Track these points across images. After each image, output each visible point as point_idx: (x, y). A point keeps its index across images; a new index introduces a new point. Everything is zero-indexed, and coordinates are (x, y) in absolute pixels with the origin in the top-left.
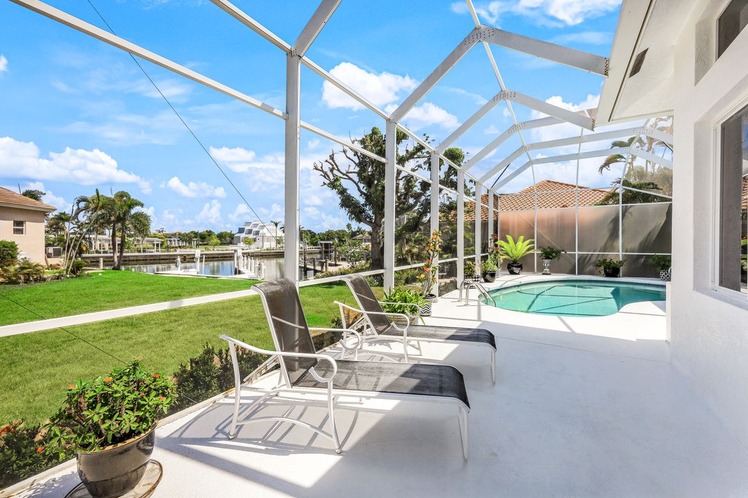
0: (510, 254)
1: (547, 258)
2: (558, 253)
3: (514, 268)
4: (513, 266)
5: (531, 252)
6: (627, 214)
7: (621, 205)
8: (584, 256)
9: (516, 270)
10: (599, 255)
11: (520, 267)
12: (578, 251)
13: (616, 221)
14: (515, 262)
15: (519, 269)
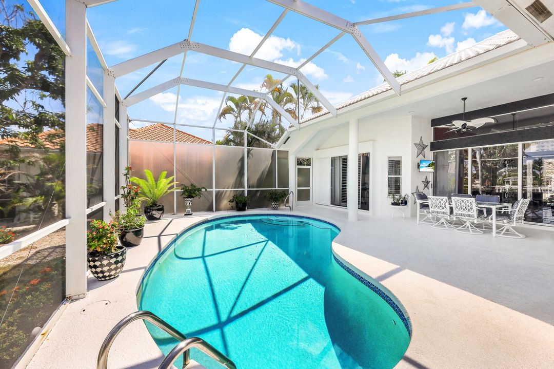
0: (149, 194)
1: (190, 196)
2: (199, 190)
3: (154, 212)
4: (153, 210)
5: (171, 190)
6: (250, 155)
7: (246, 148)
8: (220, 192)
9: (156, 214)
10: (231, 191)
11: (161, 209)
12: (216, 188)
13: (242, 160)
14: (154, 204)
15: (161, 212)
